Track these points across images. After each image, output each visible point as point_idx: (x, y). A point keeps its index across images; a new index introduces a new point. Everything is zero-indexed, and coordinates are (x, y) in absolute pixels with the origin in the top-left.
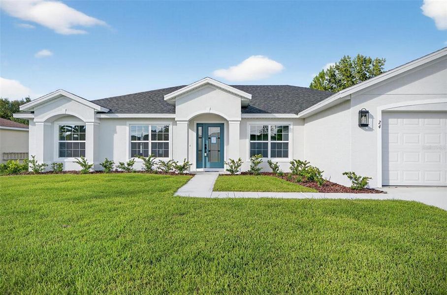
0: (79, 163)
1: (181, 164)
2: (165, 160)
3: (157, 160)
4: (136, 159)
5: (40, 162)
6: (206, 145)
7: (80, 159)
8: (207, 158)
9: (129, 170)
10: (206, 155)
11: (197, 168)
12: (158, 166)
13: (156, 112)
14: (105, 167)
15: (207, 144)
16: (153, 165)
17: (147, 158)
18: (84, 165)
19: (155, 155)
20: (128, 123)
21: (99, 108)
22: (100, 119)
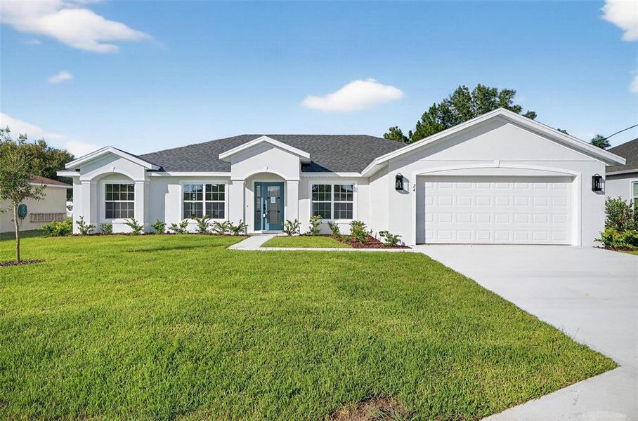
0: (129, 224)
1: (236, 225)
2: (221, 221)
3: (212, 221)
4: (190, 220)
5: (88, 224)
6: (264, 205)
7: (130, 221)
8: (266, 220)
9: (181, 232)
10: (264, 216)
11: (255, 230)
12: (213, 227)
13: (211, 170)
14: (157, 228)
15: (266, 204)
16: (207, 226)
17: (201, 220)
18: (134, 226)
19: (209, 216)
20: (180, 181)
21: (150, 166)
22: (151, 177)
